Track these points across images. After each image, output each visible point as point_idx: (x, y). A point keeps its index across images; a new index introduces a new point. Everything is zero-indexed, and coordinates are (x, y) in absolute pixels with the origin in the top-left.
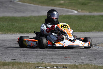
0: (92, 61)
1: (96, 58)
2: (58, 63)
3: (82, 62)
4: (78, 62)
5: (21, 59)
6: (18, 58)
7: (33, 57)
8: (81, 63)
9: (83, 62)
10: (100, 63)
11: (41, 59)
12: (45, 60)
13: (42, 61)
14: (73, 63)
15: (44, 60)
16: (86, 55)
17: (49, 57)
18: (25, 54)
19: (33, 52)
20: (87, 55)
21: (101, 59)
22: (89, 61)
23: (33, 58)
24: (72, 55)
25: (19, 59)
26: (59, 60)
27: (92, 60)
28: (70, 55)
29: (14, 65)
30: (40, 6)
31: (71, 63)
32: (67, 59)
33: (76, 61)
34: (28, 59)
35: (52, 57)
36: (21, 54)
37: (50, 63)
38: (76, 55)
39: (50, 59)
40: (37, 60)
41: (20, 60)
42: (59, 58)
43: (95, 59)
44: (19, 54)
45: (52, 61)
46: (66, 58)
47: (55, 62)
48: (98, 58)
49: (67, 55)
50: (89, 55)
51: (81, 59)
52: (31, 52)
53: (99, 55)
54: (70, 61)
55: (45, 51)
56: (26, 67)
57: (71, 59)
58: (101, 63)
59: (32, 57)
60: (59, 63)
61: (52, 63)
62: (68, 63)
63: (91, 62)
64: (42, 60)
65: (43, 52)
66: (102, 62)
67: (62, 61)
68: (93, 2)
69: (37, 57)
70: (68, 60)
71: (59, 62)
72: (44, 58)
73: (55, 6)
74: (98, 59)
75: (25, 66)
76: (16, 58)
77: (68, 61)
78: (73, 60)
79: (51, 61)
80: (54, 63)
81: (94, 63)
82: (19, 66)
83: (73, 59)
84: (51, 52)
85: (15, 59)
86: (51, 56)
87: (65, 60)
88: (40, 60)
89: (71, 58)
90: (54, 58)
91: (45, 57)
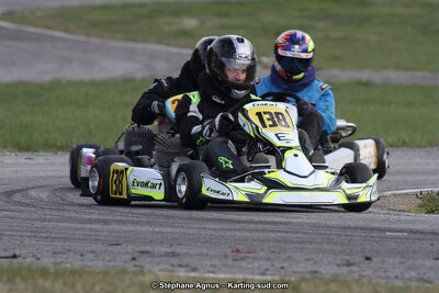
0: (354, 268)
1: (369, 255)
2: (207, 275)
3: (309, 270)
4: (295, 272)
5: (39, 256)
6: (24, 251)
7: (93, 248)
8: (308, 276)
9: (316, 272)
10: (392, 275)
11: (128, 257)
12: (149, 259)
13: (135, 266)
14: (271, 275)
15: (145, 261)
16: (322, 243)
17: (163, 249)
18: (53, 235)
19: (87, 226)
20: (328, 243)
21: (391, 260)
22: (338, 266)
23: (93, 252)
24: (259, 240)
25: (34, 256)
26: (208, 263)
27: (354, 264)
28: (253, 240)
29: (18, 280)
30: (96, 41)
31: (263, 274)
32: (242, 259)
33: (283, 265)
34: (71, 255)
35: (177, 249)
36: (35, 237)
37: (173, 271)
38: (277, 241)
39: (167, 255)
40: (110, 261)
41: (38, 259)
42: (205, 251)
43: (368, 259)
44: (29, 237)
45: (180, 266)
46: (238, 251)
47: (194, 270)
48: (378, 253)
49: (240, 240)
50: (336, 243)
51: (307, 260)
52: (79, 226)
53: (377, 242)
54: (256, 264)
55: (141, 225)
56: (73, 286)
57: (261, 259)
58: (396, 277)
59: (89, 249)
60: (209, 272)
61: (182, 273)
62: (251, 274)
63: (352, 272)
64: (134, 259)
65: (131, 228)
66: (397, 271)
67: (225, 266)
68: (321, 25)
69: (110, 248)
70: (250, 260)
71: (211, 269)
72: (143, 252)
73: (158, 42)
74: (380, 259)
75: (65, 284)
76: (17, 252)
77: (250, 266)
78: (269, 263)
79: (172, 265)
80: (187, 271)
81: (365, 273)
82: (40, 282)
83: (269, 259)
84: (169, 230)
85: (15, 257)
86: (171, 246)
87: (234, 260)
88: (125, 262)
89: (262, 254)
90: (187, 254)
91: (143, 248)
